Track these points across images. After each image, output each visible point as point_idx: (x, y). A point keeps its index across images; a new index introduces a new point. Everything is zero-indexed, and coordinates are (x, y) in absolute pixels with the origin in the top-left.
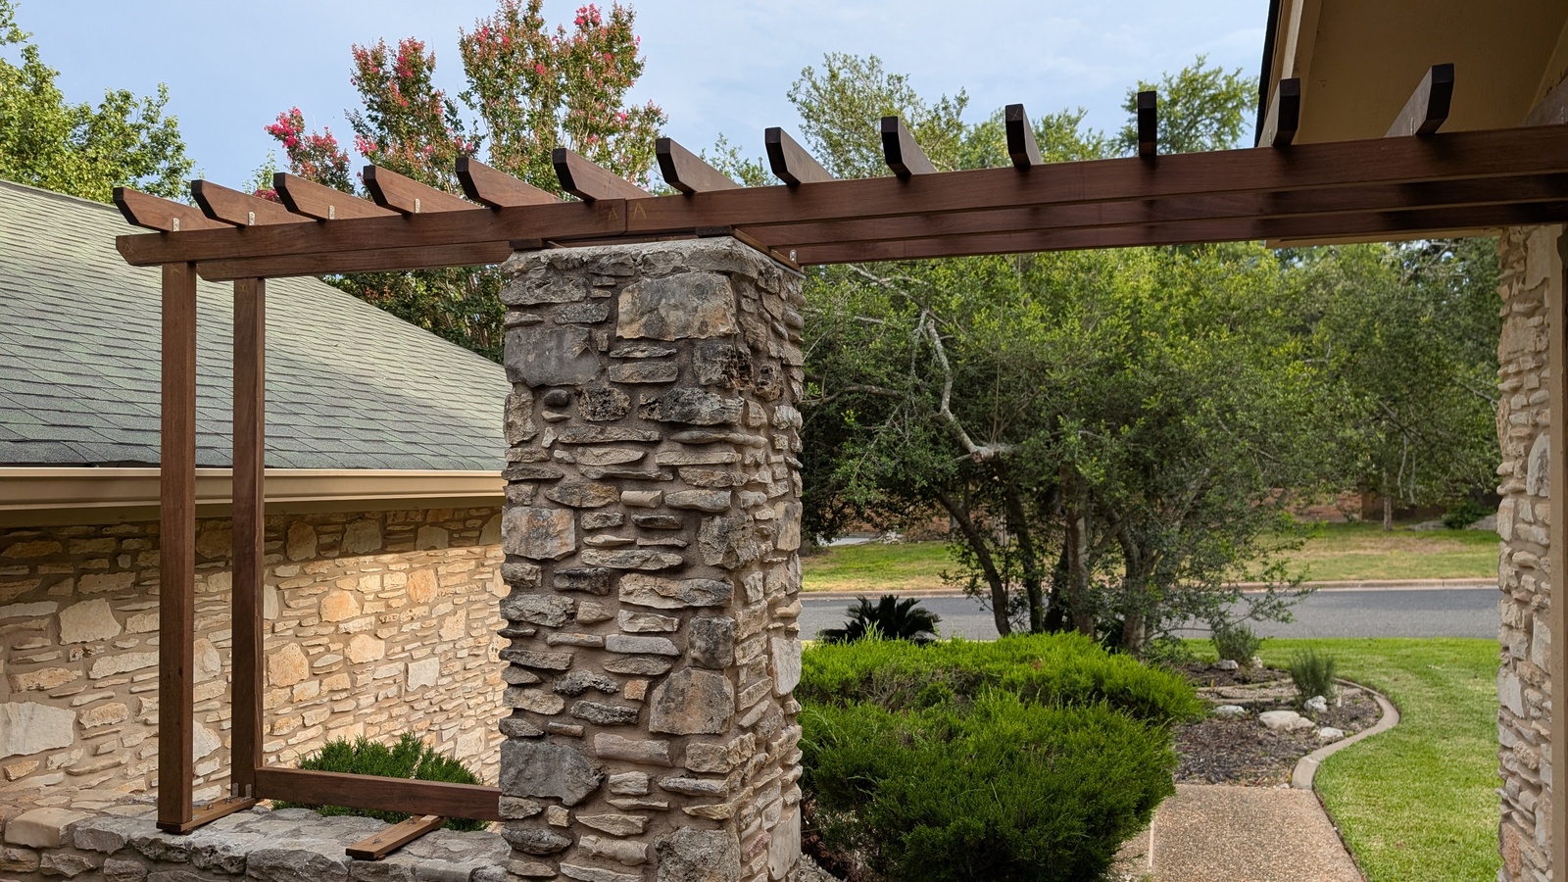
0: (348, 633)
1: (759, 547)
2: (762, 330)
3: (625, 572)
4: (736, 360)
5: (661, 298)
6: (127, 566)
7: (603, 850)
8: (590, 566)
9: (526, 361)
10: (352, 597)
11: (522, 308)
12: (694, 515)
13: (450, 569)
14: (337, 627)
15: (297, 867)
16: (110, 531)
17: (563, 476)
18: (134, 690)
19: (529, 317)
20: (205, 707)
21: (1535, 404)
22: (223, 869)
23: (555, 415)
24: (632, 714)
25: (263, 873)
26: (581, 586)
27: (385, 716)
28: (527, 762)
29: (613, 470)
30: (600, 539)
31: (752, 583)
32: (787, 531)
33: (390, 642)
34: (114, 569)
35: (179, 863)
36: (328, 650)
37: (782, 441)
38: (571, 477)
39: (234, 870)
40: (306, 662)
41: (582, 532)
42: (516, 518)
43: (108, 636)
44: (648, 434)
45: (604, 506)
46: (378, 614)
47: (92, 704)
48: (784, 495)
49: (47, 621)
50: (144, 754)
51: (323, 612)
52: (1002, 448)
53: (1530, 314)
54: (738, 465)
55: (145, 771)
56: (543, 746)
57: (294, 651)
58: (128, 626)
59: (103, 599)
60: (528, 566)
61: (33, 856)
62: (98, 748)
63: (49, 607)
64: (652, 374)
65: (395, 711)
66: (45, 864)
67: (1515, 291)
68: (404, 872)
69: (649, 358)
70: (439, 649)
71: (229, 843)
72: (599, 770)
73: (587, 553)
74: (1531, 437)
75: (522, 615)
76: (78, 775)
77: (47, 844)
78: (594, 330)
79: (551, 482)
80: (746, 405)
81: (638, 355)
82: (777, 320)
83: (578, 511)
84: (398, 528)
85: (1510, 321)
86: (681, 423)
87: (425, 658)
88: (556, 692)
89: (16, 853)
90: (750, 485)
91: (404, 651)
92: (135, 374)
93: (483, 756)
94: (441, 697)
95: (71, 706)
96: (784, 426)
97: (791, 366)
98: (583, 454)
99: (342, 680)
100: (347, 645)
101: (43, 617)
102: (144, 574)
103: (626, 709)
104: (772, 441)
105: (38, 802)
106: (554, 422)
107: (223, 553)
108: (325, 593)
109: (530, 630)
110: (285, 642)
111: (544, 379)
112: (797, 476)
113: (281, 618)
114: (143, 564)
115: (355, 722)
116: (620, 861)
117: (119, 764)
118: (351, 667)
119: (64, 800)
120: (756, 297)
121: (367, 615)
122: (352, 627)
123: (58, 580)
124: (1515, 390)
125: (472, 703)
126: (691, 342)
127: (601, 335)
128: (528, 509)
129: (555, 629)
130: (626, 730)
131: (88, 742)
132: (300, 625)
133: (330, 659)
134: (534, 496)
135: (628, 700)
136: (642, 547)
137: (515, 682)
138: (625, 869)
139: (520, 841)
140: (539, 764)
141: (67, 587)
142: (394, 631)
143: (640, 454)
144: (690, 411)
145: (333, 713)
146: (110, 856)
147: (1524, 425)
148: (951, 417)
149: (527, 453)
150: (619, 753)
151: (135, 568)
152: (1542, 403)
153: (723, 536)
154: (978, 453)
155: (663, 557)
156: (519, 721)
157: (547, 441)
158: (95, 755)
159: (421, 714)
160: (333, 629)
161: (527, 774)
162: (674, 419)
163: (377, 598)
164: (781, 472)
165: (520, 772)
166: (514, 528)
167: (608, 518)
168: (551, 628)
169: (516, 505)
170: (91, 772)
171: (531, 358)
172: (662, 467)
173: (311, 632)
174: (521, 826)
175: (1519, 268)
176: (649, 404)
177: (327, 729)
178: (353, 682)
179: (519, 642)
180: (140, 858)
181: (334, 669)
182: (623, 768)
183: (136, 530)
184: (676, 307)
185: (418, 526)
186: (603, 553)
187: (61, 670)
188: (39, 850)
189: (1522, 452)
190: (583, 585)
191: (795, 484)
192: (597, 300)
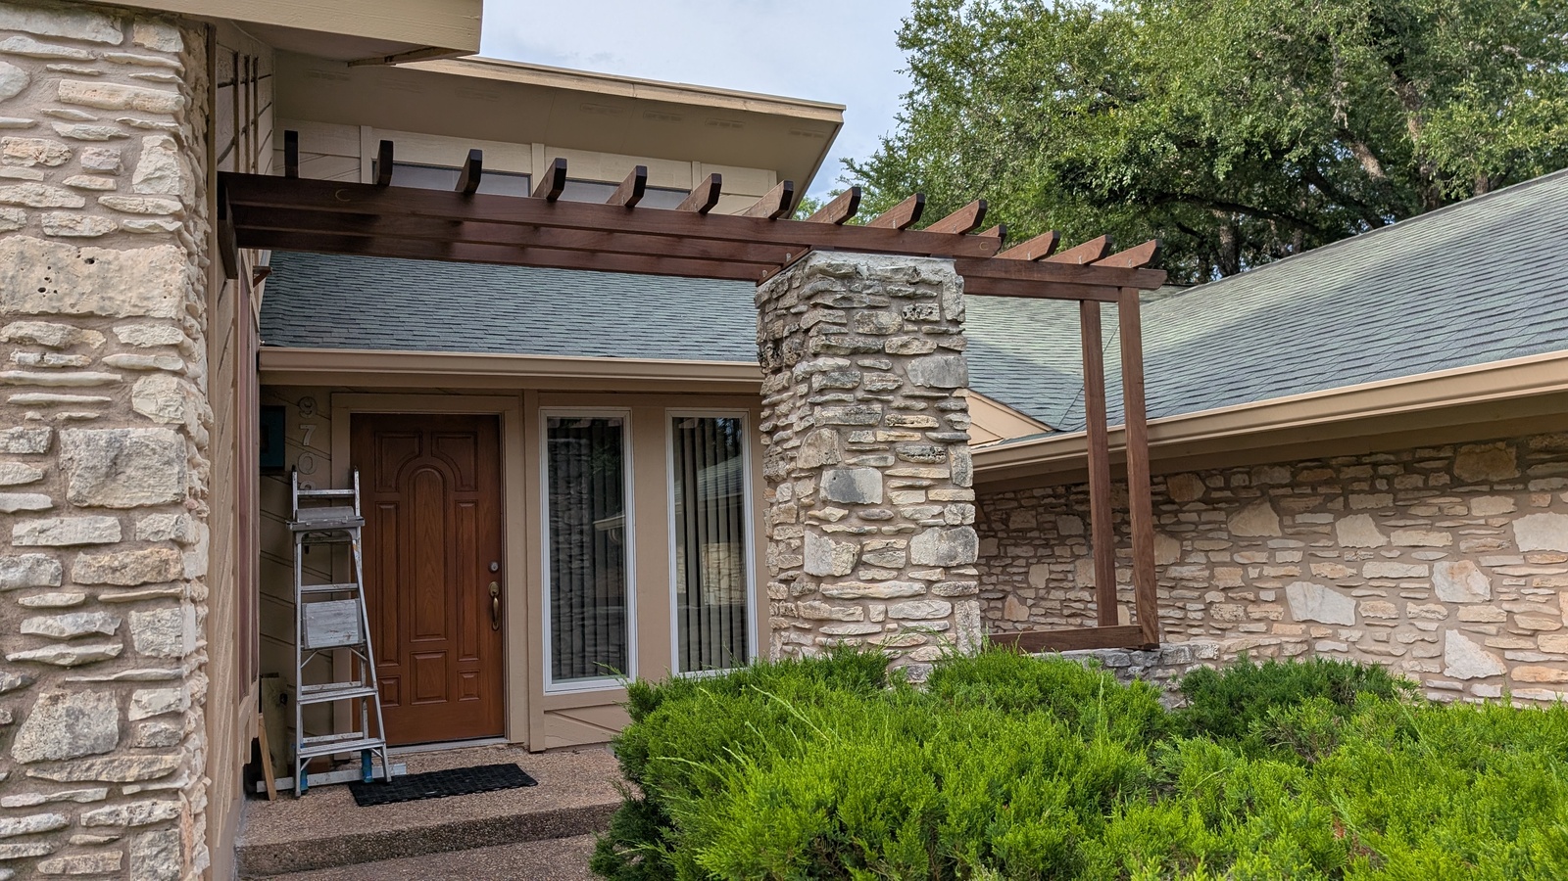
1: (785, 467)
6: (1385, 488)
18: (1400, 594)
20: (1477, 629)
34: (1373, 491)
37: (801, 389)
43: (1373, 546)
47: (1366, 598)
49: (1327, 527)
50: (1415, 654)
58: (1391, 539)
59: (1367, 515)
62: (1372, 635)
95: (1351, 596)
101: (1325, 525)
102: (1401, 496)
114: (1399, 487)
131: (1370, 628)
141: (1339, 503)
151: (1391, 490)
158: (1375, 640)
170: (1372, 653)
183: (1392, 458)
187: (1340, 566)
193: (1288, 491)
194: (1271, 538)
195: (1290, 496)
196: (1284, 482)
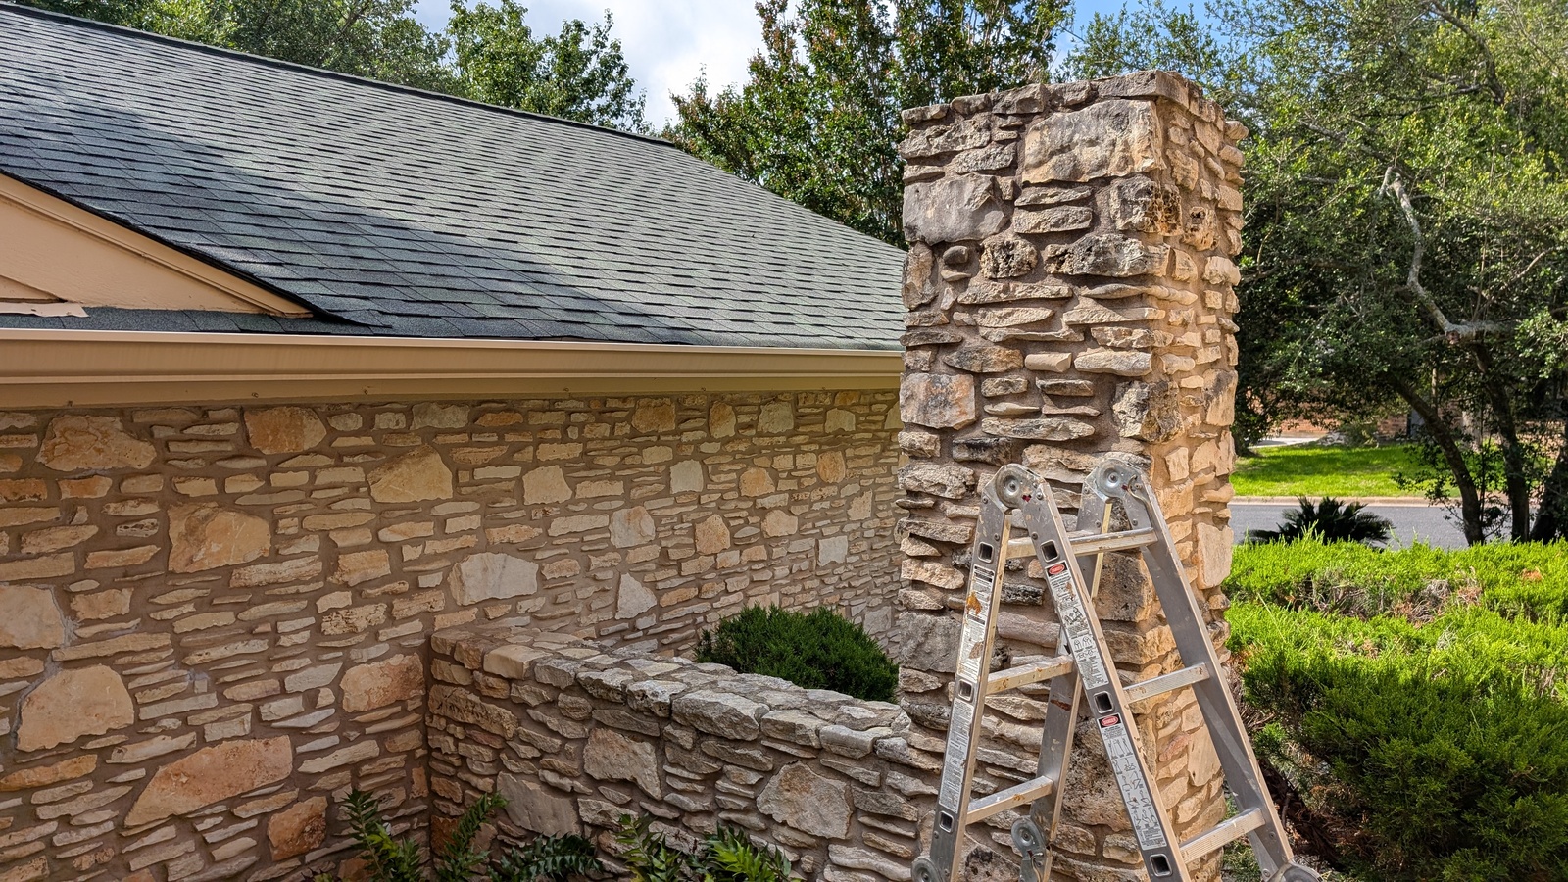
0: (764, 508)
1: (1185, 419)
2: (1194, 166)
3: (1029, 442)
4: (1160, 200)
5: (1074, 133)
6: (575, 437)
7: (1005, 732)
8: (990, 435)
9: (925, 217)
10: (767, 474)
11: (919, 160)
12: (1110, 382)
13: (858, 452)
14: (754, 504)
15: (714, 717)
16: (561, 405)
17: (963, 340)
18: (584, 548)
19: (928, 169)
20: (642, 568)
22: (652, 712)
23: (955, 274)
24: (1036, 594)
25: (686, 720)
26: (981, 457)
27: (798, 588)
28: (926, 635)
29: (1016, 332)
30: (1002, 407)
31: (1176, 461)
32: (1218, 403)
33: (802, 517)
34: (565, 440)
35: (617, 703)
36: (747, 523)
37: (1215, 299)
38: (972, 342)
39: (660, 714)
40: (728, 532)
41: (982, 399)
42: (914, 386)
43: (562, 500)
44: (1056, 289)
45: (1007, 372)
46: (791, 492)
47: (550, 560)
48: (1216, 362)
49: (514, 483)
50: (593, 606)
51: (743, 486)
52: (1488, 327)
54: (1163, 325)
55: (595, 621)
56: (943, 620)
57: (716, 521)
58: (578, 491)
59: (557, 466)
60: (927, 436)
61: (504, 685)
62: (556, 598)
63: (513, 471)
64: (1065, 220)
65: (808, 584)
66: (514, 693)
68: (809, 733)
69: (1059, 204)
70: (847, 528)
71: (657, 689)
72: (1001, 649)
73: (987, 421)
75: (920, 486)
76: (541, 619)
77: (515, 676)
78: (998, 179)
79: (949, 347)
80: (1173, 253)
81: (1048, 200)
82: (1212, 155)
83: (979, 377)
84: (808, 410)
86: (1096, 276)
87: (835, 535)
88: (956, 566)
89: (491, 681)
90: (1174, 347)
91: (814, 528)
92: (577, 262)
93: (890, 634)
94: (850, 574)
95: (535, 560)
96: (1218, 281)
97: (1227, 210)
98: (984, 316)
99: (760, 552)
100: (763, 519)
101: (510, 480)
102: (590, 445)
103: (1030, 589)
104: (1203, 297)
105: (509, 640)
106: (953, 282)
107: (655, 428)
108: (744, 470)
109: (929, 502)
110: (710, 513)
111: (944, 235)
112: (1231, 341)
113: (706, 491)
114: (589, 436)
115: (772, 592)
116: (1022, 746)
117: (573, 614)
118: (769, 541)
119: (528, 639)
120: (1188, 127)
121: (781, 492)
122: (767, 502)
123: (520, 448)
125: (878, 581)
126: (1107, 181)
127: (1005, 183)
128: (926, 376)
129: (955, 501)
130: (1030, 610)
131: (549, 592)
132: (722, 498)
133: (748, 531)
134: (933, 361)
135: (1032, 579)
136: (1048, 416)
137: (914, 553)
138: (1028, 755)
139: (920, 715)
140: (939, 638)
141: (527, 454)
142: (806, 508)
143: (1047, 312)
144: (1106, 262)
145: (752, 582)
146: (563, 692)
148: (1421, 291)
149: (925, 316)
150: (1022, 634)
151: (581, 440)
153: (1142, 406)
154: (1454, 333)
155: (1071, 428)
156: (918, 593)
157: (946, 301)
158: (555, 604)
159: (831, 589)
160: (751, 503)
161: (927, 648)
162: (1085, 271)
163: (790, 477)
164: (1214, 335)
165: (920, 645)
166: (912, 397)
167: (1011, 384)
168: (950, 499)
169: (914, 371)
170: (552, 618)
171: (930, 213)
172: (1072, 326)
173: (732, 505)
174: (921, 699)
176: (1058, 256)
177: (747, 597)
178: (770, 554)
179: (917, 513)
180: (586, 695)
181: (753, 540)
182: (1027, 651)
183: (582, 405)
184: (1092, 143)
185: (827, 408)
186: (1003, 422)
187: (526, 527)
188: (509, 681)
190: (984, 456)
191: (1229, 350)
192: (1004, 143)
193: (465, 438)
194: (439, 501)
195: (466, 445)
196: (457, 426)
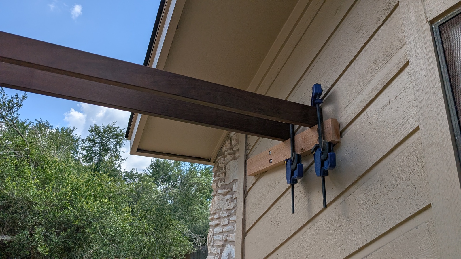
21: (226, 232)
53: (225, 195)
67: (219, 185)
74: (223, 246)
85: (216, 197)
124: (217, 225)
147: (219, 240)
152: (230, 231)
175: (222, 176)
189: (219, 252)
